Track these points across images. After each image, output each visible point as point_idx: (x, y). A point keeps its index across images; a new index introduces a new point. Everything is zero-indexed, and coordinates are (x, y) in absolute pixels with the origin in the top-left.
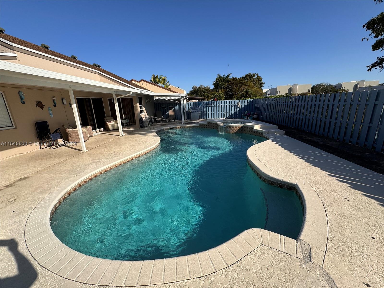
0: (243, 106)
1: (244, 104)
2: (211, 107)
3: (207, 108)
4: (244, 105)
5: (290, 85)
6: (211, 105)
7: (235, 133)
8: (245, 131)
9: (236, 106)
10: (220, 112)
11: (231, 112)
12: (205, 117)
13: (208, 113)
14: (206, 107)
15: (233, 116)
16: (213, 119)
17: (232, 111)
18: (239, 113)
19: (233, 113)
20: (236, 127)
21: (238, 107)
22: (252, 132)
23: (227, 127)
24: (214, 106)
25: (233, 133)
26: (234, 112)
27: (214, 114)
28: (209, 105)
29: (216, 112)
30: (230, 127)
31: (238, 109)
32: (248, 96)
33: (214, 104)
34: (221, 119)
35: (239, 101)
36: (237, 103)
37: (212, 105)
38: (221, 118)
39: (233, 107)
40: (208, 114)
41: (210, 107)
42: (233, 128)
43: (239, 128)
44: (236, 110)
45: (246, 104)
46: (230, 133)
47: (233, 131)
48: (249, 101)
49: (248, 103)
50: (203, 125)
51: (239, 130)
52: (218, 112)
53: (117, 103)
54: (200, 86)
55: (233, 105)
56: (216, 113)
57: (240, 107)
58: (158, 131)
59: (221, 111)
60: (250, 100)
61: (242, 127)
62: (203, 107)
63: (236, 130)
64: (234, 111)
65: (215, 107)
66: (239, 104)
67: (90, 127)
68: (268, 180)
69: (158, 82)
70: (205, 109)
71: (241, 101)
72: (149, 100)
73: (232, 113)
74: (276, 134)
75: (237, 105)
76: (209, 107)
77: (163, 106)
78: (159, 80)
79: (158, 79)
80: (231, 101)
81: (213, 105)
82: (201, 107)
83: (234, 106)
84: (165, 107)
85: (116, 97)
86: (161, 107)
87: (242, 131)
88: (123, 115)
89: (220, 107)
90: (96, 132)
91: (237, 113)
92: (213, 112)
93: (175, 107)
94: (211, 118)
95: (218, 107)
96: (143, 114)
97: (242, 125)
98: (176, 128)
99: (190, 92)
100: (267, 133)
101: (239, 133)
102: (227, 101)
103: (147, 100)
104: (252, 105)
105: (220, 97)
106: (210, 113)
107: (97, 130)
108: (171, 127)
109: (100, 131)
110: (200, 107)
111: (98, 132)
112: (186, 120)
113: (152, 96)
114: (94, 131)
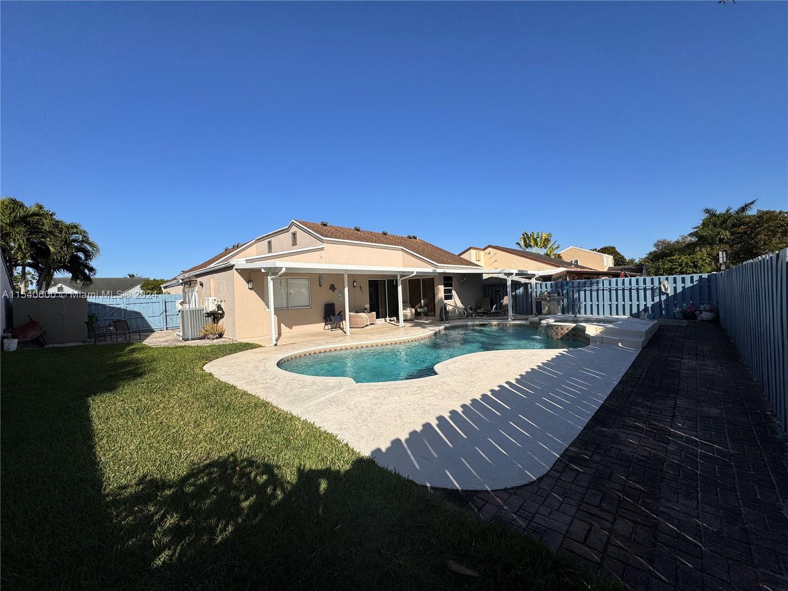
0: (679, 290)
1: (680, 285)
2: (591, 291)
3: (582, 293)
4: (683, 287)
6: (591, 286)
7: (562, 339)
9: (656, 289)
10: (614, 303)
11: (642, 304)
13: (585, 303)
14: (579, 291)
17: (645, 301)
18: (667, 305)
19: (649, 305)
20: (563, 327)
21: (661, 293)
23: (548, 328)
24: (598, 290)
25: (557, 339)
26: (653, 303)
27: (598, 305)
28: (585, 287)
29: (604, 301)
31: (664, 297)
33: (598, 287)
35: (667, 279)
36: (660, 283)
37: (593, 287)
39: (649, 293)
40: (583, 306)
41: (588, 293)
42: (557, 328)
43: (568, 329)
44: (657, 299)
45: (688, 284)
46: (552, 338)
47: (557, 334)
48: (696, 278)
49: (695, 283)
51: (567, 334)
52: (607, 302)
53: (401, 286)
55: (647, 288)
56: (604, 305)
57: (670, 292)
59: (617, 300)
60: (700, 277)
61: (574, 329)
62: (573, 290)
63: (562, 334)
64: (653, 300)
65: (601, 292)
66: (664, 286)
67: (374, 313)
69: (533, 245)
70: (576, 295)
71: (671, 278)
72: (465, 279)
73: (645, 305)
75: (660, 288)
76: (585, 290)
77: (496, 289)
81: (595, 287)
82: (567, 290)
83: (652, 289)
84: (500, 291)
85: (401, 278)
86: (492, 290)
87: (574, 335)
88: (422, 301)
89: (614, 292)
90: (386, 321)
91: (661, 305)
92: (595, 302)
93: (517, 291)
95: (607, 293)
96: (453, 300)
97: (574, 325)
101: (568, 340)
103: (462, 281)
104: (709, 286)
106: (589, 303)
107: (388, 319)
108: (482, 323)
109: (390, 320)
110: (565, 291)
111: (388, 321)
112: (534, 313)
113: (481, 274)
114: (383, 319)
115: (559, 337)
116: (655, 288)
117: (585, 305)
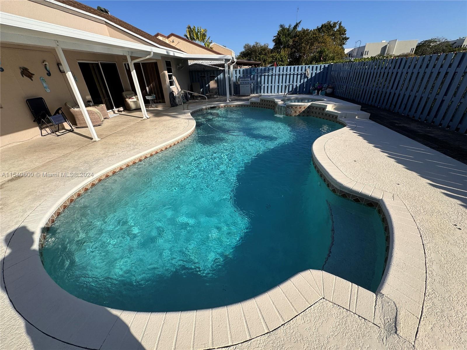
0: (314, 75)
1: (315, 71)
2: (268, 75)
3: (263, 77)
4: (316, 73)
5: (385, 41)
6: (269, 72)
7: (299, 115)
8: (313, 112)
11: (295, 84)
12: (259, 91)
13: (264, 85)
14: (261, 76)
15: (298, 91)
16: (270, 94)
17: (297, 82)
18: (306, 85)
19: (298, 86)
20: (300, 107)
21: (306, 77)
22: (322, 114)
23: (288, 107)
24: (272, 75)
25: (295, 116)
26: (300, 84)
27: (271, 86)
28: (265, 73)
29: (275, 83)
30: (292, 106)
31: (306, 80)
32: (322, 59)
33: (272, 72)
34: (281, 94)
35: (309, 67)
36: (305, 71)
38: (281, 92)
39: (299, 76)
40: (262, 87)
41: (266, 77)
42: (296, 108)
43: (304, 108)
44: (302, 81)
45: (318, 71)
46: (291, 116)
48: (322, 67)
49: (321, 70)
50: (255, 103)
51: (304, 112)
52: (277, 84)
53: (134, 71)
54: (255, 44)
55: (299, 73)
56: (275, 86)
57: (309, 77)
58: (195, 111)
59: (282, 83)
60: (325, 66)
61: (309, 107)
62: (257, 76)
63: (299, 112)
64: (300, 82)
65: (274, 77)
66: (307, 72)
67: (103, 105)
68: (339, 190)
69: (196, 38)
70: (259, 79)
71: (311, 66)
72: (180, 65)
73: (296, 85)
74: (357, 117)
75: (305, 73)
76: (265, 76)
77: (201, 75)
78: (197, 34)
79: (195, 32)
80: (297, 66)
81: (270, 73)
82: (254, 76)
83: (301, 74)
84: (205, 77)
85: (132, 60)
86: (198, 76)
87: (308, 112)
88: (147, 88)
89: (281, 76)
90: (114, 113)
91: (304, 85)
92: (270, 85)
93: (218, 76)
94: (267, 93)
95: (277, 77)
96: (174, 86)
97: (309, 104)
98: (219, 107)
99: (241, 53)
100: (344, 117)
101: (303, 116)
102: (291, 67)
103: (178, 66)
104: (327, 72)
105: (282, 61)
106: (266, 85)
107: (115, 110)
108: (212, 106)
109: (119, 111)
110: (252, 76)
111: (116, 112)
112: (232, 95)
113: (186, 60)
114: (111, 110)
115: (297, 114)
116: (302, 73)
117: (264, 87)
